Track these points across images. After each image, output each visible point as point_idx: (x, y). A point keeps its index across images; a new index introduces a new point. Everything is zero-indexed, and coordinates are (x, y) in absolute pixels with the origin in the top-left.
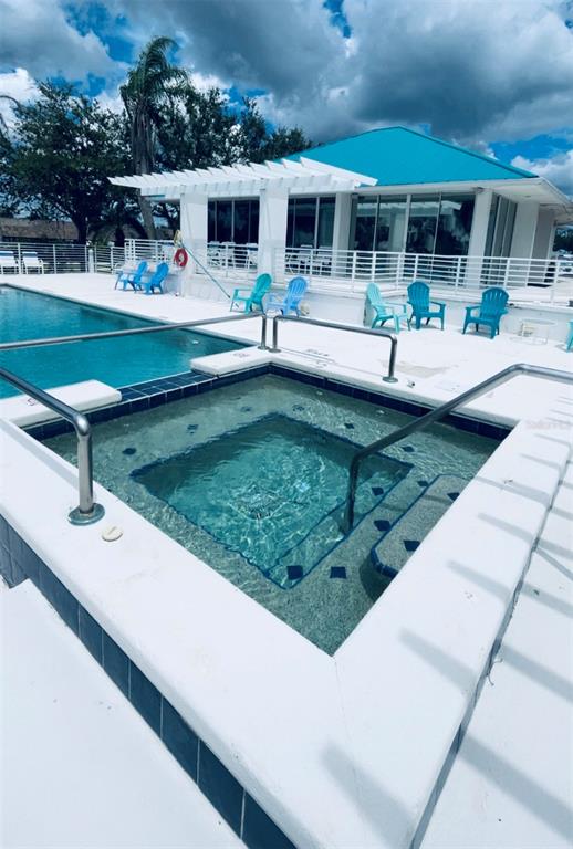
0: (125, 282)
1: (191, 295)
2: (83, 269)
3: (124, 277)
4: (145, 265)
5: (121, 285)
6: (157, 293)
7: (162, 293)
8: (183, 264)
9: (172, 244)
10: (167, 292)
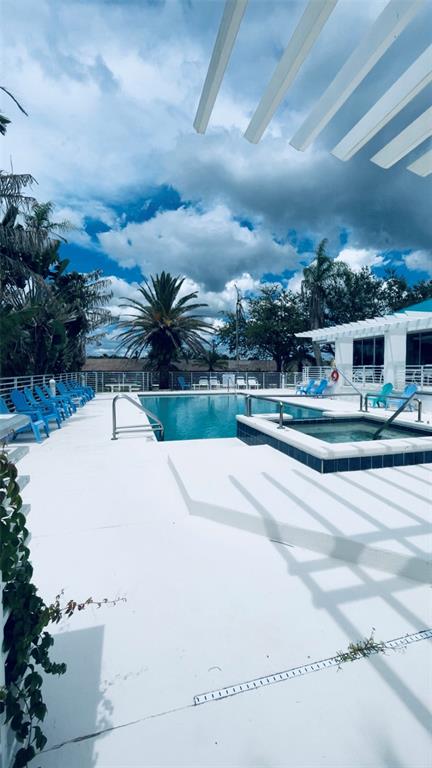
0: (302, 392)
2: (279, 386)
3: (301, 389)
4: (313, 381)
7: (323, 398)
8: (336, 380)
9: (330, 368)
10: (326, 397)
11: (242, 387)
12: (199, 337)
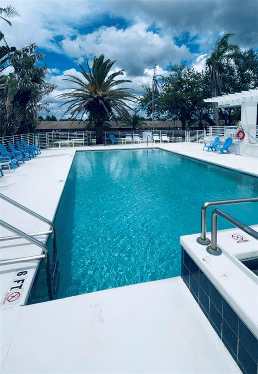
0: (209, 147)
1: (246, 155)
2: (183, 141)
3: (208, 145)
4: (218, 139)
5: (207, 149)
6: (226, 153)
7: (228, 153)
8: (243, 138)
9: (235, 128)
10: (231, 153)
11: (157, 142)
12: (125, 105)
